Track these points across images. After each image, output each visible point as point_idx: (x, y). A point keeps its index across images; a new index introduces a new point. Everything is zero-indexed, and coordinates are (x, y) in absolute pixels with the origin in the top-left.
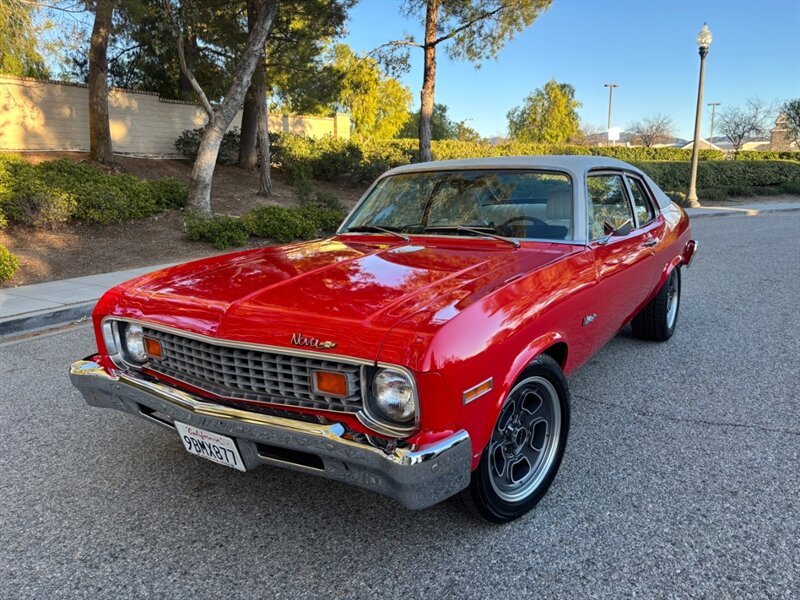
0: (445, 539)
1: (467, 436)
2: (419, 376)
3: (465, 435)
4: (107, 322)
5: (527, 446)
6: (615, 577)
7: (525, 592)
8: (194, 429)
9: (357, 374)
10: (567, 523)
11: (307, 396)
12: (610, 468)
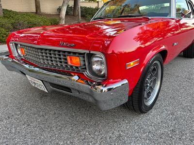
0: (119, 118)
1: (127, 82)
2: (106, 55)
4: (11, 43)
6: (184, 137)
7: (148, 142)
8: (31, 78)
9: (84, 57)
10: (164, 115)
11: (67, 66)
12: (179, 96)
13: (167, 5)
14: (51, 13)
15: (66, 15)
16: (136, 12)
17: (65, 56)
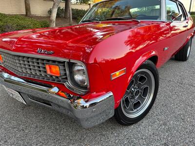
0: (107, 131)
1: (112, 94)
2: (87, 65)
3: (111, 94)
5: (140, 96)
8: (8, 88)
9: (64, 66)
10: (156, 125)
12: (171, 103)
13: (158, 7)
14: (42, 16)
15: (56, 17)
16: (127, 14)
17: (43, 64)
